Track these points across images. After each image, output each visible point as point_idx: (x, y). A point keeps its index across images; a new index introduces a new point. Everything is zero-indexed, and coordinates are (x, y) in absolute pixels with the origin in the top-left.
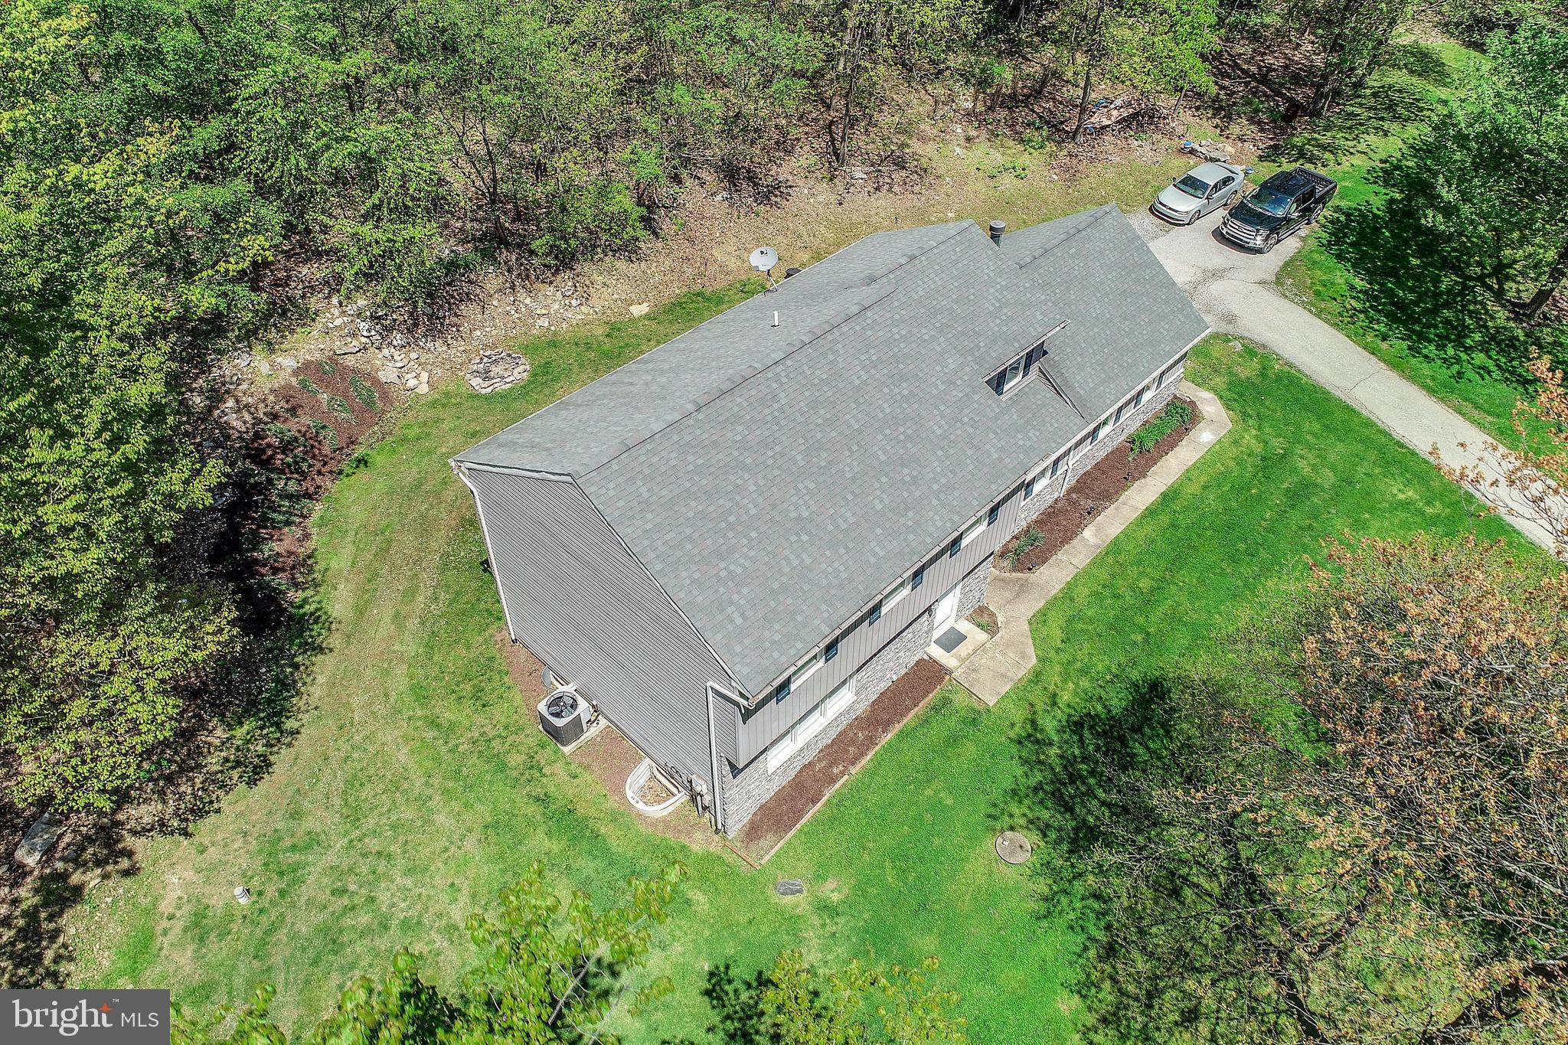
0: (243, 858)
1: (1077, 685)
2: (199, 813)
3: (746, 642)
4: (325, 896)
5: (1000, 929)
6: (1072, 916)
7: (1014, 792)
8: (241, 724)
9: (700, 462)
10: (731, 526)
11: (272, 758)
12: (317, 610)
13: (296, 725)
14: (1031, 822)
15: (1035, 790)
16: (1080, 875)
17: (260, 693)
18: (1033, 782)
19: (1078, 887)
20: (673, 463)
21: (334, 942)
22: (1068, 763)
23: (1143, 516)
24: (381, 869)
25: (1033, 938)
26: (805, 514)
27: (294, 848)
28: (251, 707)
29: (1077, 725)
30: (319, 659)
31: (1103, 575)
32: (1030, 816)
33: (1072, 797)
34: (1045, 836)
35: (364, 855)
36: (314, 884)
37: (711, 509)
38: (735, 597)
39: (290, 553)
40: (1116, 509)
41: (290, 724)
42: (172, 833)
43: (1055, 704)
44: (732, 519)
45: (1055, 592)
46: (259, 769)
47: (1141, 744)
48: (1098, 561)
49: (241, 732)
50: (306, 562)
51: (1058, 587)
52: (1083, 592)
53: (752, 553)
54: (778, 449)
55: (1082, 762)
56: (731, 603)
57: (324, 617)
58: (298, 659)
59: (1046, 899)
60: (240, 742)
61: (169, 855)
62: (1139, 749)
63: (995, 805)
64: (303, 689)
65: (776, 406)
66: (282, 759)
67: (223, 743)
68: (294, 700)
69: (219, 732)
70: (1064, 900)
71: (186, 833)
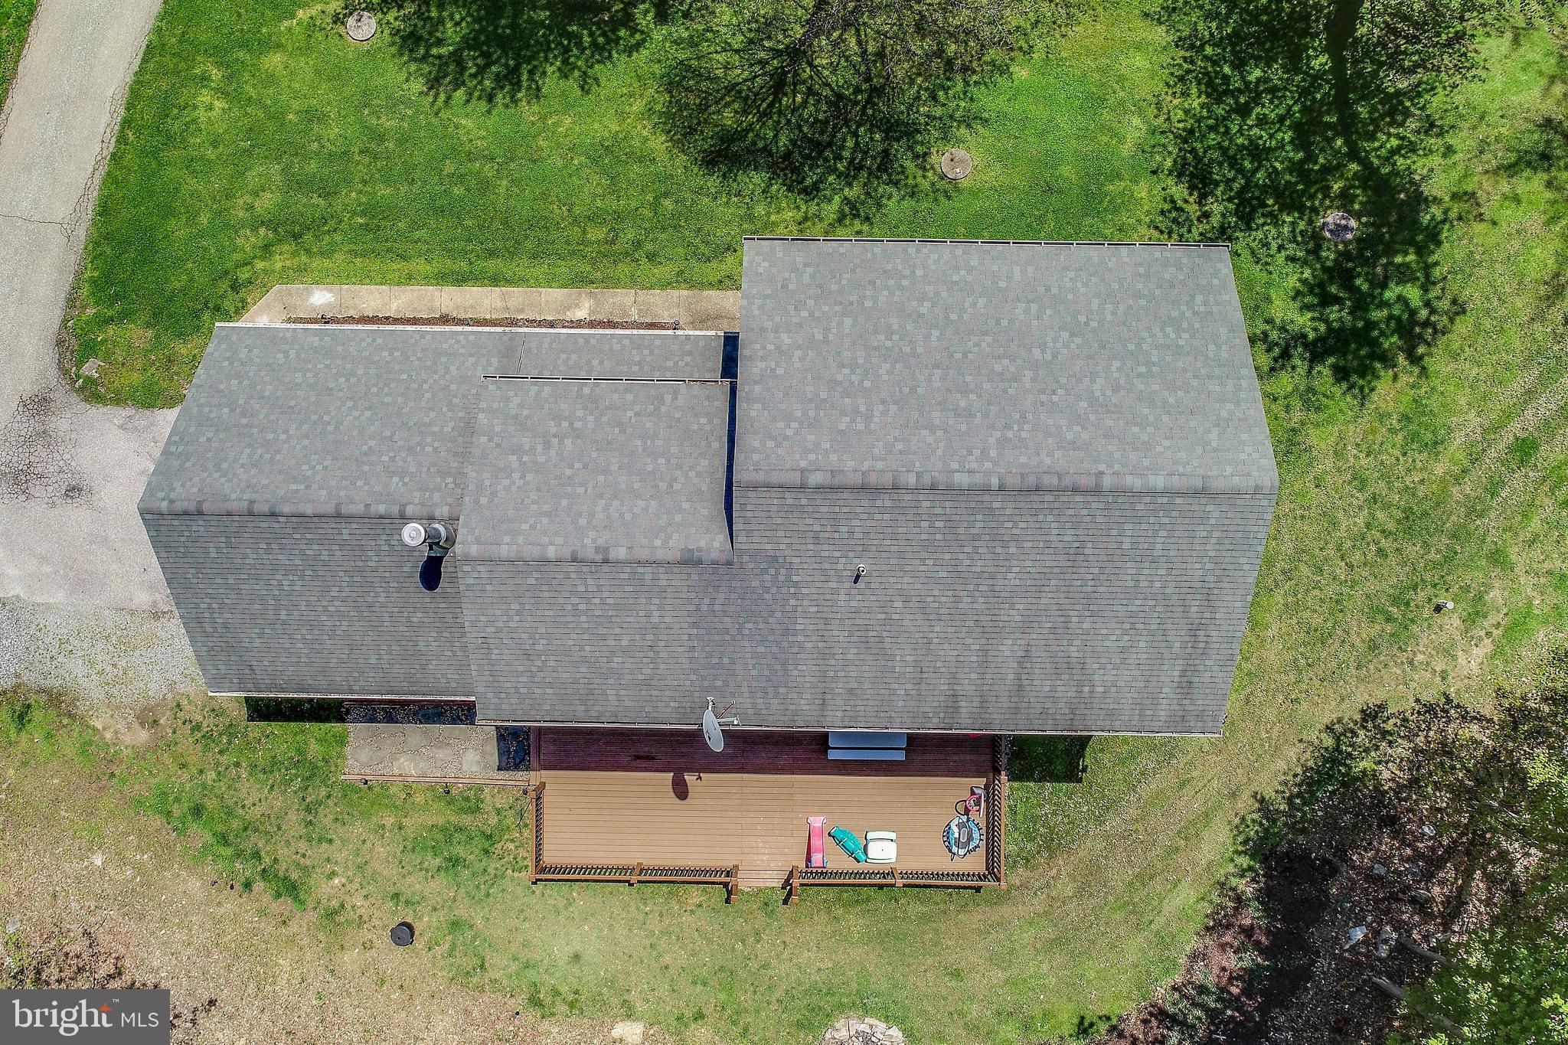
0: (1424, 640)
1: (768, 214)
2: (1430, 709)
3: (1205, 282)
4: (1392, 560)
5: (1016, 138)
6: (963, 104)
7: (912, 195)
8: (1364, 771)
9: (1136, 429)
10: (1149, 364)
11: (1358, 717)
12: (1239, 853)
13: (1323, 736)
14: (924, 169)
15: (896, 184)
16: (928, 116)
17: (1333, 792)
18: (889, 189)
19: (938, 111)
20: (1167, 443)
21: (1407, 518)
22: (848, 178)
23: (509, 282)
24: (1349, 544)
25: (1002, 116)
26: (1065, 335)
27: (1389, 619)
28: (1350, 782)
29: (811, 192)
30: (1269, 793)
31: (624, 269)
32: (920, 173)
33: (874, 158)
34: (925, 154)
35: (1350, 566)
36: (1394, 574)
37: (1156, 387)
38: (1188, 314)
39: (1223, 947)
40: (522, 311)
41: (1329, 741)
42: (1458, 706)
43: (806, 219)
44: (1142, 369)
45: (685, 292)
46: (1371, 715)
47: (776, 143)
48: (610, 282)
49: (1366, 764)
50: (1217, 925)
51: (676, 293)
52: (664, 271)
53: (1145, 334)
54: (1043, 398)
55: (837, 169)
56: (1196, 313)
57: (1240, 839)
58: (1283, 807)
59: (969, 126)
60: (1373, 754)
61: (1468, 689)
62: (783, 140)
63: (936, 200)
64: (1299, 770)
65: (1010, 434)
66: (1350, 712)
67: (1387, 762)
68: (1311, 763)
69: (1386, 775)
70: (958, 115)
71: (1449, 701)
